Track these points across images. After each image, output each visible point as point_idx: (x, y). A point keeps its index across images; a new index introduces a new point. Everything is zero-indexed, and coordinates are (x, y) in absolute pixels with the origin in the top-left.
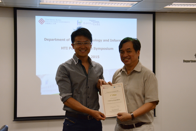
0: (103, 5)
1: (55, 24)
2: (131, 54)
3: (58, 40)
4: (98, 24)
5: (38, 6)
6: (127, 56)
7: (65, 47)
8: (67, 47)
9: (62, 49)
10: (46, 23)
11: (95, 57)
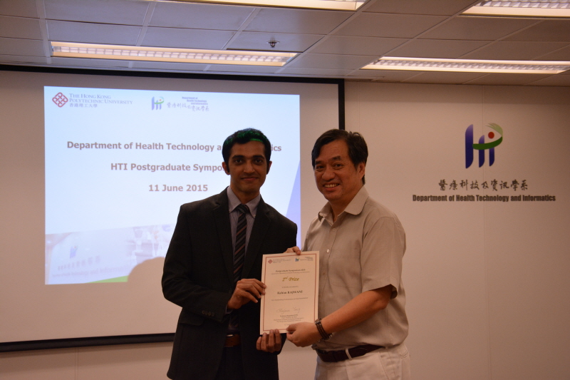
0: (214, 60)
1: (96, 106)
2: (341, 172)
3: (102, 146)
4: (205, 106)
5: (49, 63)
6: (333, 176)
7: (120, 165)
8: (126, 165)
9: (114, 168)
10: (71, 105)
11: (198, 188)
